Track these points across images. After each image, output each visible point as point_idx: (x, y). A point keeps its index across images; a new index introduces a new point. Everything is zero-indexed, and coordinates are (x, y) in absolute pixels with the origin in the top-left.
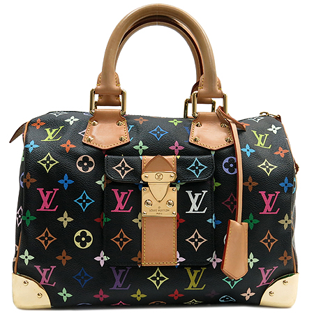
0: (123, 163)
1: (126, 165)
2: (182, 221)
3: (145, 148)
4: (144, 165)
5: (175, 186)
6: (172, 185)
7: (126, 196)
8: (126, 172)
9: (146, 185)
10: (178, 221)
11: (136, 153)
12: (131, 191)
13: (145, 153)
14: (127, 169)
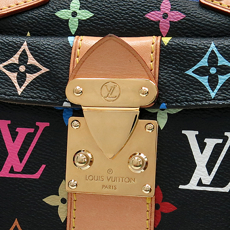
0: (24, 55)
1: (32, 60)
2: (169, 208)
3: (86, 15)
4: (75, 60)
5: (153, 117)
6: (145, 114)
7: (29, 138)
8: (30, 78)
9: (77, 111)
10: (157, 207)
11: (61, 28)
12: (42, 125)
13: (85, 29)
14: (32, 69)
